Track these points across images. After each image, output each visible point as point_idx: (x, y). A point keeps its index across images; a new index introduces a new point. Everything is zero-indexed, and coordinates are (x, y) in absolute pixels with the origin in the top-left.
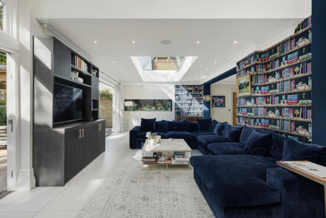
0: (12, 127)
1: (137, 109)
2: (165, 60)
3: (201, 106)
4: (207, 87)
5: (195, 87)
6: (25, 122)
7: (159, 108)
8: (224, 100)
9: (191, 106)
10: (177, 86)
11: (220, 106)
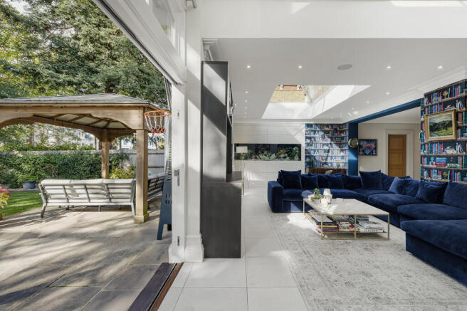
0: (179, 180)
1: (251, 158)
2: (294, 88)
3: (342, 154)
4: (354, 126)
5: (335, 127)
6: (194, 171)
7: (282, 156)
8: (376, 145)
9: (330, 154)
10: (309, 126)
11: (369, 154)
